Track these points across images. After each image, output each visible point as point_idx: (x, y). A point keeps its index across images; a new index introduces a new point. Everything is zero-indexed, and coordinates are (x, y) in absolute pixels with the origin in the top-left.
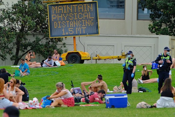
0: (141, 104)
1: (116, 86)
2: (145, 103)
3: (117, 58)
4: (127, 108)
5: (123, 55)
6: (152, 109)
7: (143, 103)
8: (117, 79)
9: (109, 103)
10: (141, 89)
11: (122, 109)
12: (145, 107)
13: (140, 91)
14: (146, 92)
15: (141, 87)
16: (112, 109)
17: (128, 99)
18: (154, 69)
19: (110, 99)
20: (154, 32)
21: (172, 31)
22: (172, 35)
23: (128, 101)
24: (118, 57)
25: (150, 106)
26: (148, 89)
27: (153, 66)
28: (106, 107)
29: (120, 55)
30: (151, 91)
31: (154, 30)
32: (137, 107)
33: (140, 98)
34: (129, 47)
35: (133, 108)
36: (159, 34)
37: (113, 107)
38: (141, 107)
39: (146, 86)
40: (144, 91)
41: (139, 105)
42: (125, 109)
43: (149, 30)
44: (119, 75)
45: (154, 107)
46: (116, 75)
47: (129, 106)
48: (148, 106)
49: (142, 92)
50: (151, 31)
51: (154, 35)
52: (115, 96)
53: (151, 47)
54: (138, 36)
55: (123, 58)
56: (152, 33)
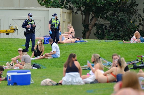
0: (46, 81)
1: (8, 62)
2: (50, 80)
3: (5, 32)
4: (31, 85)
5: (11, 29)
6: (58, 86)
7: (48, 80)
8: (7, 55)
9: (11, 79)
10: (35, 65)
11: (25, 86)
12: (50, 84)
13: (34, 68)
14: (40, 68)
15: (34, 63)
16: (15, 86)
17: (31, 76)
18: (47, 43)
19: (13, 76)
20: (44, 5)
21: (63, 3)
22: (63, 7)
23: (31, 78)
24: (7, 31)
25: (55, 83)
26: (43, 66)
27: (45, 40)
28: (8, 85)
29: (8, 30)
30: (45, 68)
31: (43, 2)
32: (41, 84)
33: (38, 75)
34: (18, 20)
35: (38, 85)
36: (49, 7)
37: (15, 84)
38: (46, 85)
39: (39, 62)
40: (38, 67)
41: (44, 82)
42: (28, 86)
43: (39, 2)
44: (9, 51)
45: (60, 85)
46: (6, 51)
47: (33, 83)
48: (53, 83)
49: (36, 68)
50: (40, 4)
51: (44, 8)
52: (18, 73)
53: (41, 20)
54: (27, 8)
55: (11, 32)
56: (41, 5)
